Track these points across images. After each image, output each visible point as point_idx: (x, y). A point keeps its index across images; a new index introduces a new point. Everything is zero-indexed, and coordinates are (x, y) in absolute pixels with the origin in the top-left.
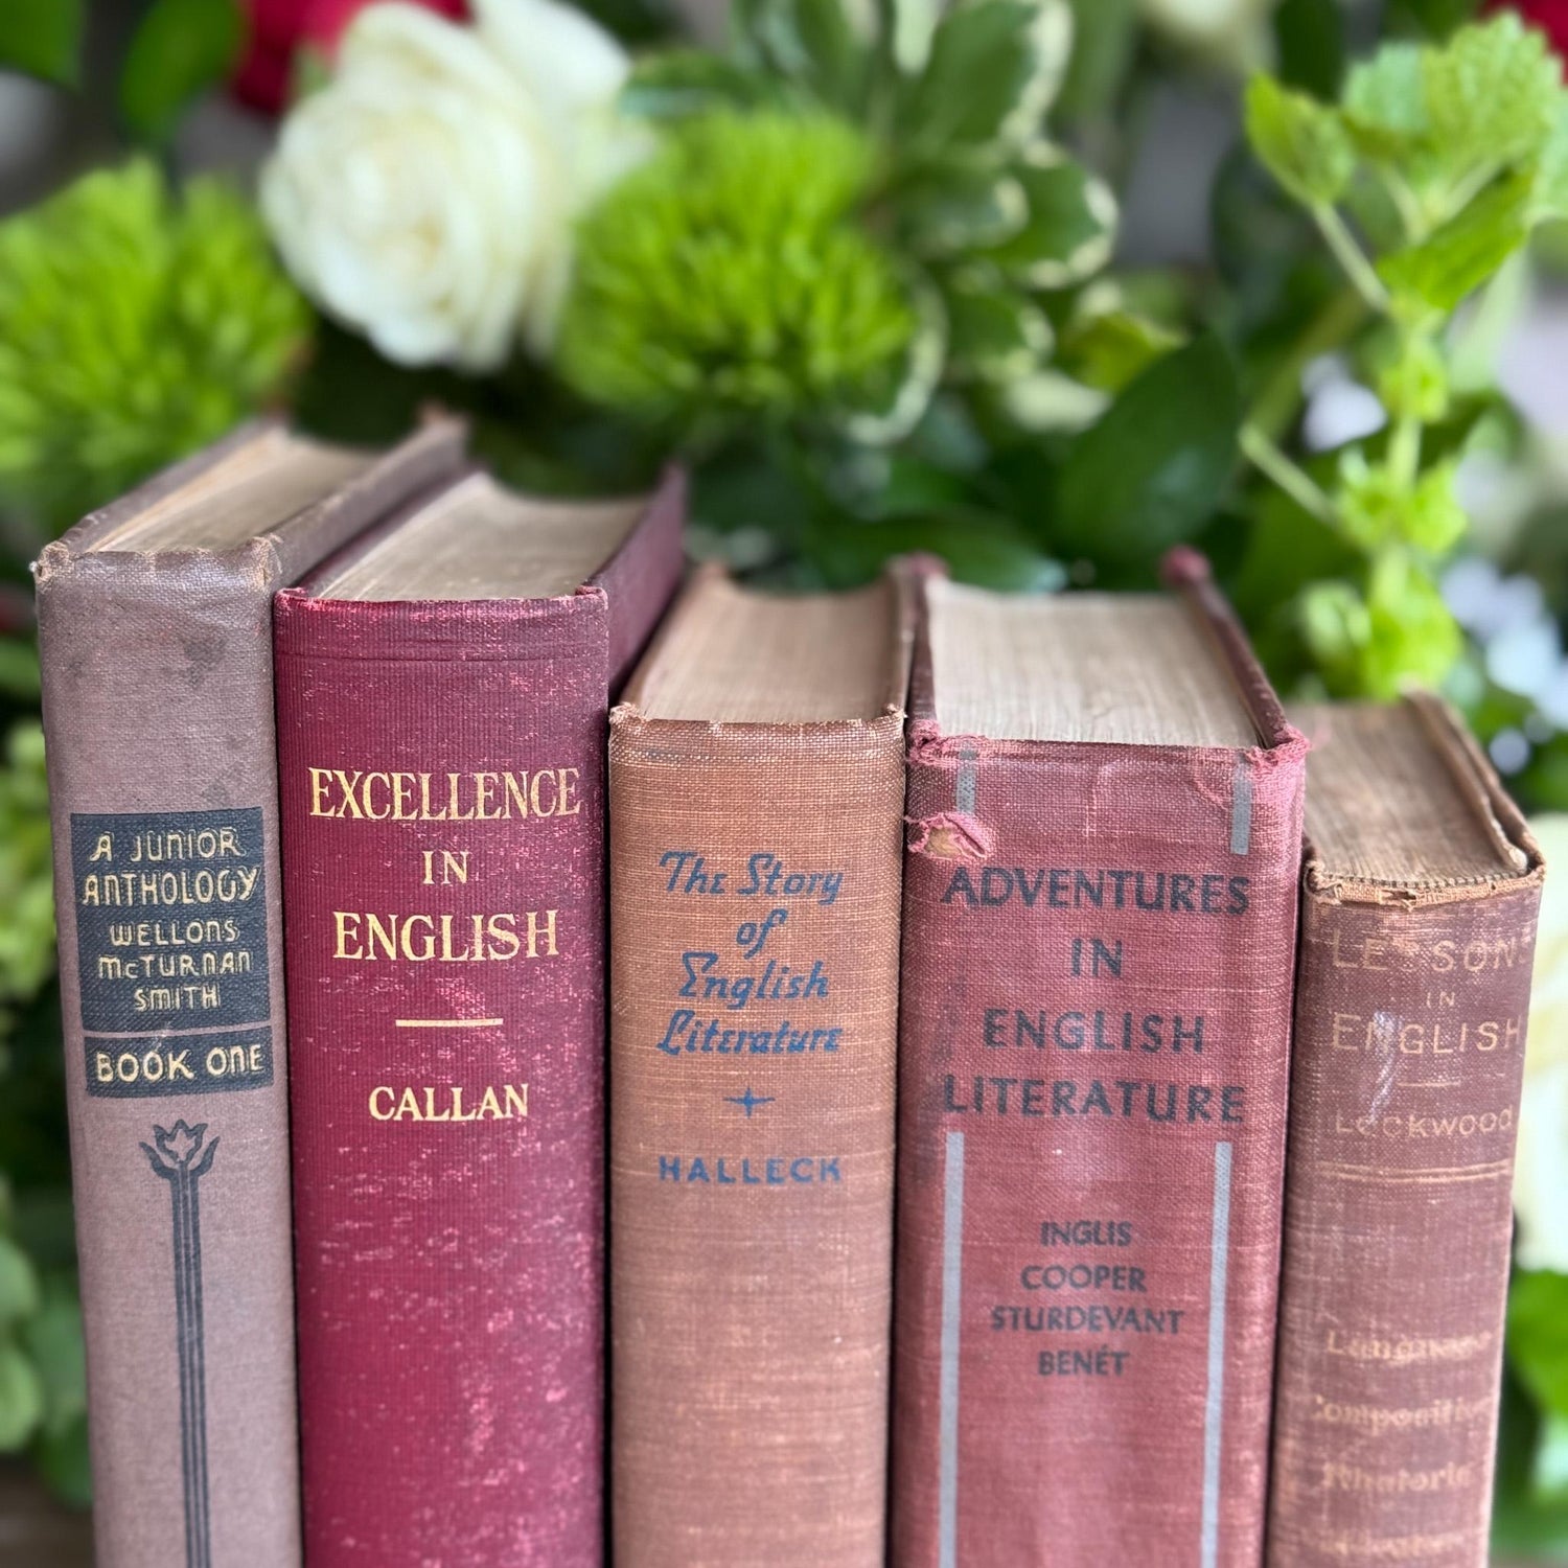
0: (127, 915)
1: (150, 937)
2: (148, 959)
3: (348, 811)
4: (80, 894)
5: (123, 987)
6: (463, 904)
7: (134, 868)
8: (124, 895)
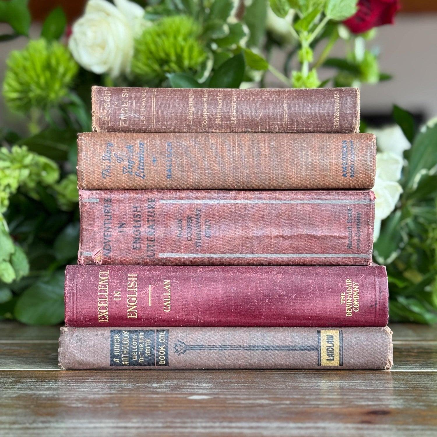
0: (131, 357)
1: (135, 352)
2: (140, 353)
3: (106, 315)
4: (126, 365)
5: (145, 357)
6: (125, 292)
7: (121, 354)
8: (126, 357)
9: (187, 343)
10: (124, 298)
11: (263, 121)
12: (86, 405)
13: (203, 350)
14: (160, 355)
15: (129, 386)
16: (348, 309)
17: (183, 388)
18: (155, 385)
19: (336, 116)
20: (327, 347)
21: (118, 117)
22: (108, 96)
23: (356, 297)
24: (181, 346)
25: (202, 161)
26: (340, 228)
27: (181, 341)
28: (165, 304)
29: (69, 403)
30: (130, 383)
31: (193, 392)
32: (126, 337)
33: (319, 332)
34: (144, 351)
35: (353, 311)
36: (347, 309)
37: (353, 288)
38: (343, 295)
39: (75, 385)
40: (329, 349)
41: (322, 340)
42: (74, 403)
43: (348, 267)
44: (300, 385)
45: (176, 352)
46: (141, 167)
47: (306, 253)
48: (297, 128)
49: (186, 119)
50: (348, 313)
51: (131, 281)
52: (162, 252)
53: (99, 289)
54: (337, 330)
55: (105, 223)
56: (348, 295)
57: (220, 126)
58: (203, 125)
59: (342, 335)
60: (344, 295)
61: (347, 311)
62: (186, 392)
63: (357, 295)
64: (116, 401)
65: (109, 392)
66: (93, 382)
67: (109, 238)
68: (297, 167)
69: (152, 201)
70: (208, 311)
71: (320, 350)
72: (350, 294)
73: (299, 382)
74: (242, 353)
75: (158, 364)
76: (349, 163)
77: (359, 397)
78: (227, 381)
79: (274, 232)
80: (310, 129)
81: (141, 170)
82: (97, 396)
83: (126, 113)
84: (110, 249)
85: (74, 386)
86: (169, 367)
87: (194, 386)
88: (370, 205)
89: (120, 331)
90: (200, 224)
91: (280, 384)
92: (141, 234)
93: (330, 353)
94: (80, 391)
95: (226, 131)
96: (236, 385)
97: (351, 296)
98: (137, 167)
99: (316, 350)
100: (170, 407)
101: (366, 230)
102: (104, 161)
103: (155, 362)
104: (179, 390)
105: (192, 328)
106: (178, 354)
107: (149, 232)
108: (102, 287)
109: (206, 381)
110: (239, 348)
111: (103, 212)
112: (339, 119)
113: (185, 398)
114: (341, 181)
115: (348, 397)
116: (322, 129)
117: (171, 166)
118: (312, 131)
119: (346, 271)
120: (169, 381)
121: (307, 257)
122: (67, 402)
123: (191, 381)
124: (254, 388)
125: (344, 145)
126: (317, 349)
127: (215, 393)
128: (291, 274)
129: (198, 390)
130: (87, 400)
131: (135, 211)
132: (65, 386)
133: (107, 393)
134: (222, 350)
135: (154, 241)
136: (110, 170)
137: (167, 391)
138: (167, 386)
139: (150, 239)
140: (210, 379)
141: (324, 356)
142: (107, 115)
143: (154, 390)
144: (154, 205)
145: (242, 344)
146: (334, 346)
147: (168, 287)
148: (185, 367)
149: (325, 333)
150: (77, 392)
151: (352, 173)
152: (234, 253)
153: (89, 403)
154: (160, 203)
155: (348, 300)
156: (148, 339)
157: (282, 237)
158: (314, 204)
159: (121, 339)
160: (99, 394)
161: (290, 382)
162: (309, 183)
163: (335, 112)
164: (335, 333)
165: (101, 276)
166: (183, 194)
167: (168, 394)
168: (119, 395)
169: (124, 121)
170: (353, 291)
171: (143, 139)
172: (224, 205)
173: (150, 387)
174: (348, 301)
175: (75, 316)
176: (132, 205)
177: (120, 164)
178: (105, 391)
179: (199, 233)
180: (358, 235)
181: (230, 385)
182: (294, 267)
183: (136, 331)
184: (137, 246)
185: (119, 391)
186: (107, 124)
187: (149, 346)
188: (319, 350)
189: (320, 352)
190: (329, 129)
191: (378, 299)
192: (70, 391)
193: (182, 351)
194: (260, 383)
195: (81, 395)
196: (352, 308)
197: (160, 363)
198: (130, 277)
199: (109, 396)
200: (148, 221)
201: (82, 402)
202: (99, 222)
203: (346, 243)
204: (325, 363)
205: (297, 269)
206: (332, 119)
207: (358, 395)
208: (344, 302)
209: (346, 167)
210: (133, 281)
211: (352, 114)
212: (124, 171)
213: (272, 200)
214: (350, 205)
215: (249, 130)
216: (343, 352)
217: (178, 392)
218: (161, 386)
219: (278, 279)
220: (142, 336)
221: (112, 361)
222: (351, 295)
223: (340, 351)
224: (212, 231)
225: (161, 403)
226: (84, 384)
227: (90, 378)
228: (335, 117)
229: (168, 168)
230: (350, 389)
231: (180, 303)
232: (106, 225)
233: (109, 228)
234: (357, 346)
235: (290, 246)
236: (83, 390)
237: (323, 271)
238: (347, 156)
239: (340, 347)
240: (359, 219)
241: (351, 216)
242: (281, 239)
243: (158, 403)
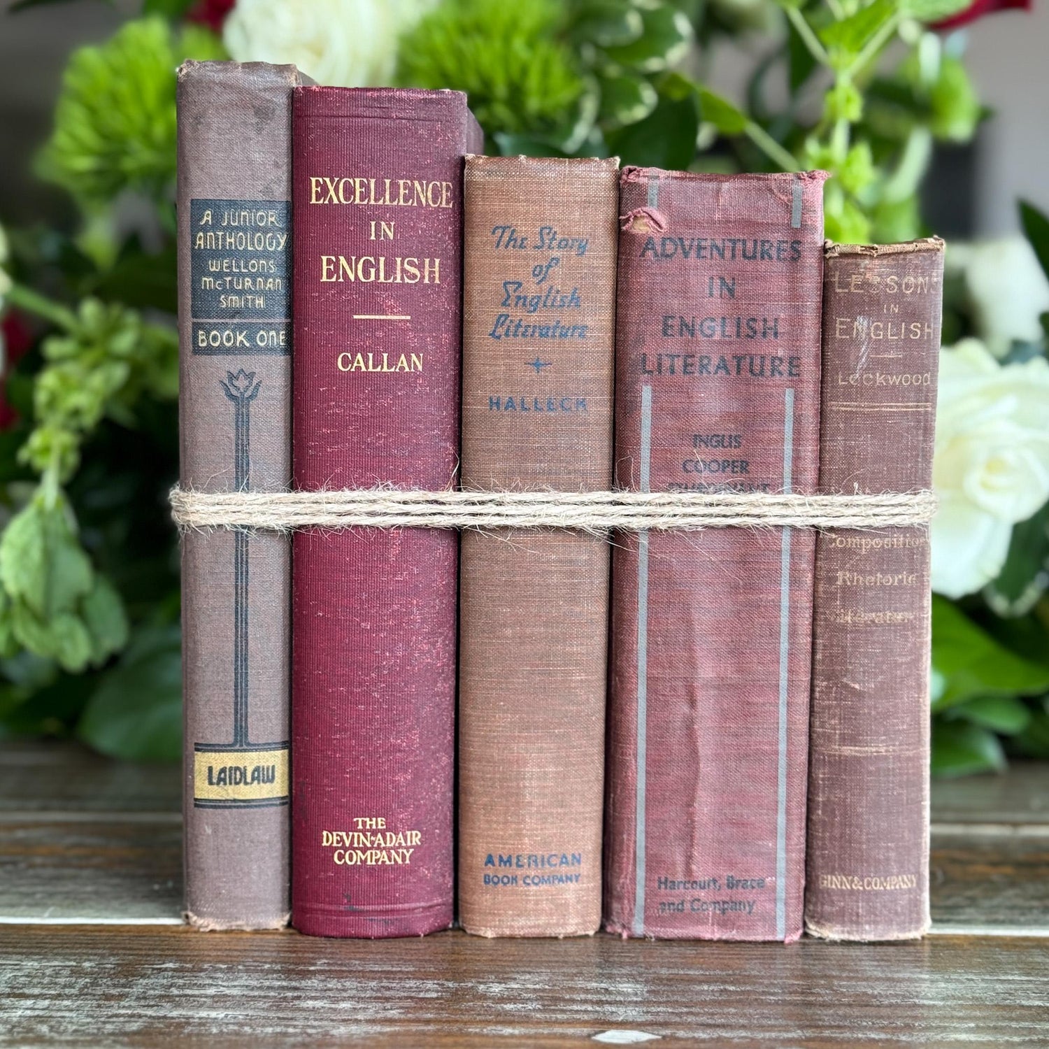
0: (218, 254)
1: (230, 267)
2: (228, 279)
3: (331, 199)
4: (194, 242)
5: (216, 294)
6: (392, 251)
7: (223, 229)
8: (217, 243)
9: (254, 404)
10: (376, 249)
14: (222, 334)
16: (341, 837)
20: (245, 768)
23: (374, 858)
24: (246, 389)
27: (260, 390)
28: (359, 356)
32: (271, 244)
34: (232, 291)
36: (340, 833)
37: (396, 849)
38: (380, 823)
40: (238, 773)
41: (262, 754)
45: (230, 375)
50: (330, 835)
51: (421, 268)
53: (401, 182)
61: (335, 833)
63: (377, 861)
71: (238, 751)
72: (382, 842)
75: (197, 327)
86: (189, 357)
93: (230, 776)
97: (376, 845)
99: (236, 739)
106: (226, 380)
108: (405, 189)
119: (440, 830)
126: (240, 743)
128: (435, 685)
141: (221, 760)
146: (246, 786)
147: (405, 364)
149: (279, 762)
155: (365, 835)
156: (266, 303)
159: (266, 230)
164: (280, 786)
165: (435, 187)
170: (388, 850)
174: (362, 837)
187: (246, 305)
188: (237, 747)
189: (230, 751)
193: (233, 391)
196: (344, 848)
197: (201, 333)
198: (432, 265)
204: (203, 761)
208: (360, 827)
210: (422, 273)
216: (230, 808)
219: (422, 653)
220: (274, 285)
222: (379, 844)
223: (234, 802)
231: (361, 396)
237: (443, 768)
239: (245, 803)
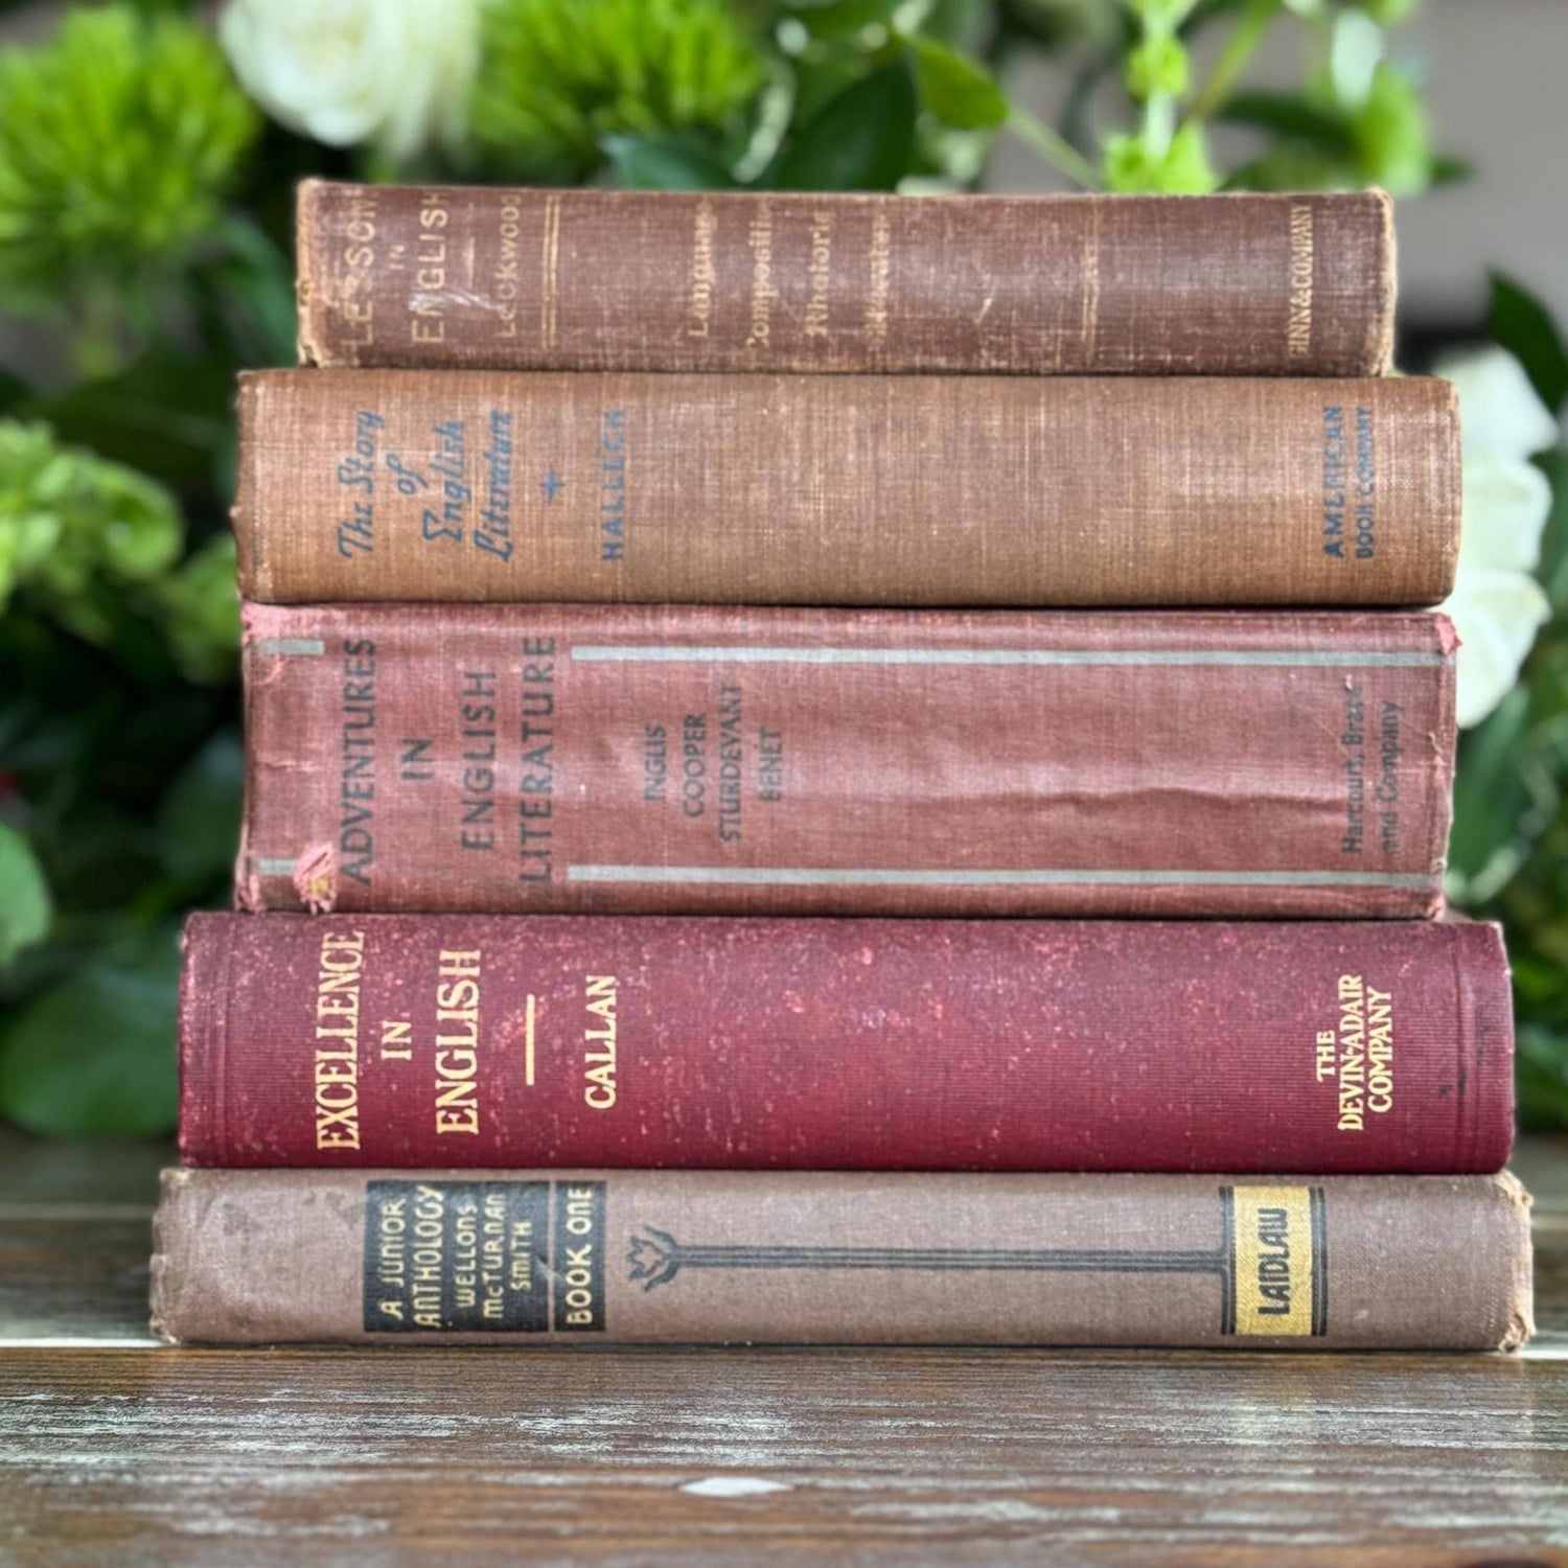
0: (448, 1293)
1: (467, 1275)
2: (486, 1277)
3: (351, 1118)
4: (431, 1328)
5: (509, 1296)
6: (426, 1028)
7: (409, 1283)
8: (431, 1294)
9: (683, 1238)
10: (424, 1050)
11: (999, 327)
12: (249, 1527)
13: (748, 1265)
14: (572, 1288)
15: (439, 1427)
16: (1348, 1100)
17: (665, 1441)
18: (548, 1425)
19: (1298, 307)
20: (1261, 1256)
21: (405, 306)
22: (364, 219)
23: (1382, 1049)
24: (657, 1250)
25: (746, 490)
26: (1315, 765)
27: (658, 1228)
28: (591, 1075)
29: (176, 1516)
30: (441, 1413)
31: (706, 1461)
32: (432, 1211)
33: (1226, 1194)
34: (505, 1272)
35: (1366, 1108)
36: (1342, 1102)
37: (1367, 1015)
38: (1325, 1041)
39: (211, 1420)
40: (1269, 1267)
41: (1238, 1230)
42: (197, 1517)
43: (1346, 928)
44: (1153, 1428)
45: (635, 1275)
46: (498, 511)
47: (1174, 868)
48: (1137, 354)
49: (683, 317)
50: (1345, 1118)
51: (452, 980)
52: (583, 860)
53: (322, 1011)
54: (1303, 1185)
55: (347, 742)
56: (1345, 1041)
57: (820, 347)
58: (751, 341)
59: (1323, 1208)
60: (1332, 1040)
61: (1342, 1110)
62: (679, 1461)
63: (1386, 1044)
64: (378, 1506)
65: (352, 1458)
66: (284, 1407)
67: (362, 804)
68: (1138, 514)
69: (540, 652)
70: (770, 1107)
71: (1233, 1268)
72: (1355, 1037)
73: (1149, 1413)
74: (909, 1278)
75: (561, 1325)
76: (1352, 501)
77: (1409, 1488)
78: (846, 1402)
79: (1043, 779)
80: (1189, 358)
81: (498, 526)
82: (300, 1477)
83: (436, 292)
84: (367, 848)
85: (207, 1425)
86: (609, 1336)
87: (709, 1428)
88: (1437, 672)
89: (408, 1188)
90: (736, 746)
91: (1070, 1421)
92: (497, 786)
93: (1274, 1281)
94: (228, 1453)
95: (845, 368)
96: (887, 1423)
97: (1361, 1047)
98: (483, 512)
99: (1214, 1270)
100: (611, 1535)
101: (1423, 773)
102: (344, 488)
103: (551, 1315)
104: (645, 1447)
105: (701, 1175)
106: (645, 1281)
107: (530, 777)
108: (331, 1005)
109: (761, 1402)
110: (895, 1259)
111: (339, 693)
112: (1308, 320)
113: (676, 1486)
114: (1318, 572)
115: (1361, 1488)
116: (1239, 357)
117: (619, 506)
118: (1198, 368)
119: (1337, 945)
120: (609, 1405)
121: (1175, 882)
122: (169, 1507)
123: (699, 1401)
124: (964, 1438)
125: (1331, 425)
126: (1221, 1264)
127: (800, 1463)
128: (1110, 954)
129: (728, 1450)
130: (257, 1497)
131: (469, 693)
132: (171, 1426)
133: (345, 1461)
134: (827, 1266)
135: (548, 815)
136: (369, 523)
137: (599, 1452)
138: (596, 1427)
139: (530, 809)
140: (776, 1394)
141: (1249, 1294)
142: (360, 296)
143: (543, 1448)
144: (551, 667)
145: (909, 1245)
146: (1292, 1254)
147: (604, 1003)
148: (674, 1335)
149: (1251, 1202)
150: (218, 1459)
151: (1365, 539)
152: (876, 867)
153: (265, 1515)
154: (573, 663)
155: (1346, 1063)
156: (522, 1219)
157: (1074, 800)
158: (1209, 668)
159: (411, 1219)
160: (308, 1467)
161: (1110, 1411)
162: (1186, 582)
163: (1294, 292)
164: (1293, 1200)
165: (330, 959)
166: (670, 624)
167: (601, 1468)
168: (395, 1476)
169: (430, 323)
170: (1368, 1027)
171: (505, 398)
172: (837, 667)
173: (526, 1436)
174: (1348, 1068)
175: (220, 1122)
176: (460, 666)
177: (410, 501)
178: (338, 1453)
179: (731, 782)
180: (1387, 793)
181: (860, 1427)
182: (1121, 925)
183: (474, 1186)
184: (477, 836)
185: (395, 1452)
186: (361, 336)
187: (526, 1249)
188: (1228, 1269)
189: (1233, 1278)
190: (1270, 358)
191: (1470, 1062)
192: (190, 1451)
193: (660, 1271)
194: (988, 1415)
195: (235, 1475)
196: (1365, 1096)
197: (569, 1319)
198: (450, 963)
199: (353, 1477)
200: (526, 732)
201: (234, 1509)
202: (324, 739)
203: (1337, 829)
204: (1250, 1320)
205: (1137, 933)
206: (1281, 318)
207: (1404, 1479)
208: (1331, 1071)
209: (1340, 516)
210: (462, 978)
211: (1365, 298)
212: (425, 529)
213: (1033, 649)
214: (1355, 670)
215: (942, 362)
216: (1325, 1280)
217: (646, 1461)
218: (573, 1426)
219: (1056, 975)
220: (495, 1206)
221: (370, 1309)
222: (1360, 1041)
223: (1314, 1274)
224: (785, 774)
225: (571, 1517)
226: (251, 1419)
227: (279, 1388)
228: (1293, 310)
229: (608, 515)
230: (1369, 1448)
231: (654, 1071)
232: (356, 749)
233: (366, 760)
234: (1384, 1254)
235: (1109, 839)
236: (242, 1445)
237: (1242, 941)
238: (1342, 470)
239: (1315, 1257)
240: (1391, 731)
241: (1361, 718)
242: (1071, 810)
243: (558, 1515)
